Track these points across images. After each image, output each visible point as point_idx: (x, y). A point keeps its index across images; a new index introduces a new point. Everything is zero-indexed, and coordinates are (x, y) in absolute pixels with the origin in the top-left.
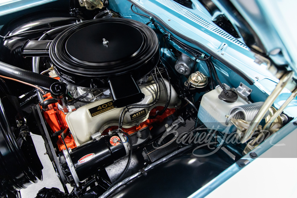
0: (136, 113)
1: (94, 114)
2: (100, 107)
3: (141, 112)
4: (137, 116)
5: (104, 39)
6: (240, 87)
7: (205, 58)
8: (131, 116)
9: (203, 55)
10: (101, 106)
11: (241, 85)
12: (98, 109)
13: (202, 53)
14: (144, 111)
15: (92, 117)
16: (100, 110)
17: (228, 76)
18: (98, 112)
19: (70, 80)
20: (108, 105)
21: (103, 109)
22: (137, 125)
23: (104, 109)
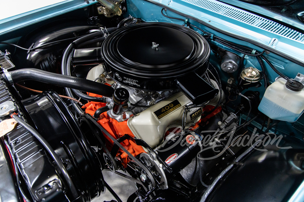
0: (194, 113)
1: (160, 117)
2: (163, 109)
3: (198, 111)
4: (195, 115)
5: (153, 43)
6: (297, 77)
7: (256, 53)
8: (191, 115)
9: (254, 52)
10: (164, 107)
11: (299, 75)
12: (162, 111)
13: (253, 49)
14: (200, 110)
15: (159, 119)
16: (164, 112)
17: (283, 68)
18: (163, 114)
19: (135, 84)
20: (170, 107)
21: (166, 111)
22: (193, 125)
23: (168, 111)
